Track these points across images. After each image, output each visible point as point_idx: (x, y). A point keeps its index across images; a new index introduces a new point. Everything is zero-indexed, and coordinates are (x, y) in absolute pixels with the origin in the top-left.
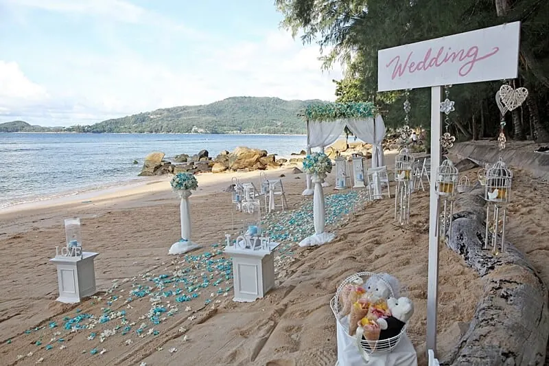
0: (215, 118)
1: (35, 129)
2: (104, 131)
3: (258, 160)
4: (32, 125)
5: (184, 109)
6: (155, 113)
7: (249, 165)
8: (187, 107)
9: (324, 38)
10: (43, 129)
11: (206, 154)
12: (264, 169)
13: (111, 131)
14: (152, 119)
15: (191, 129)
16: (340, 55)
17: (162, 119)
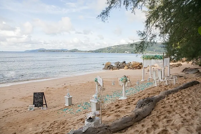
0: (133, 48)
1: (79, 51)
2: (98, 52)
3: (139, 66)
4: (79, 50)
5: (123, 45)
6: (113, 47)
7: (136, 67)
8: (124, 45)
10: (82, 51)
11: (125, 62)
12: (140, 69)
13: (100, 52)
15: (125, 52)
17: (116, 49)
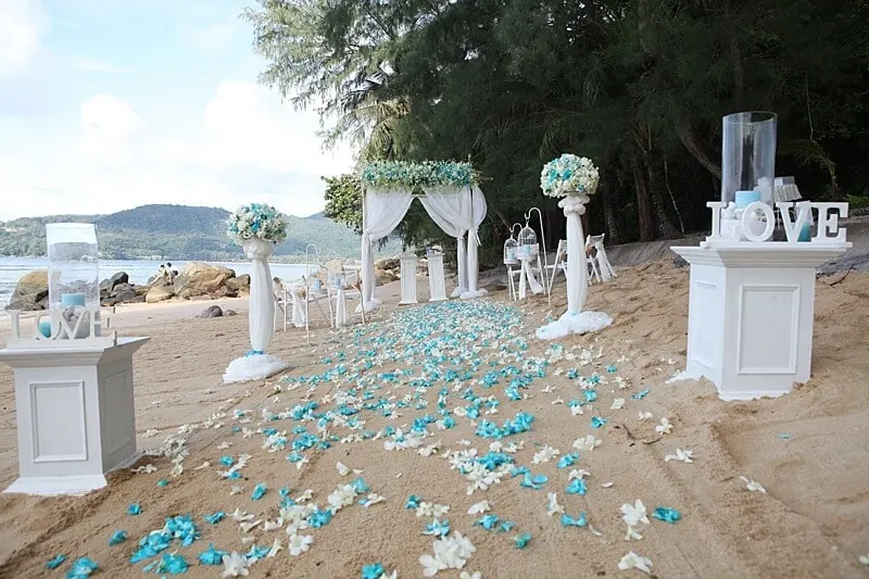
0: (120, 236)
3: (222, 283)
7: (209, 290)
9: (326, 105)
11: (125, 278)
12: (235, 296)
14: (8, 234)
16: (349, 130)
17: (29, 234)
